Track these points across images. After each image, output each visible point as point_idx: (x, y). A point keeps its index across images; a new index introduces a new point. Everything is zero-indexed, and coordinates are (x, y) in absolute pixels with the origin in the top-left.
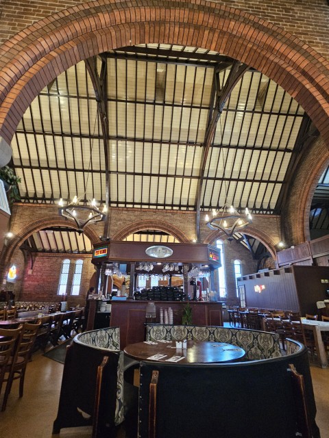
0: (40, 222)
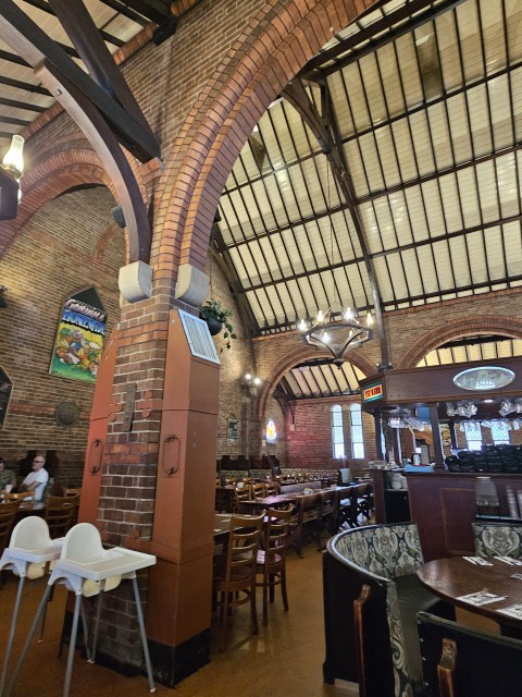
0: (289, 357)
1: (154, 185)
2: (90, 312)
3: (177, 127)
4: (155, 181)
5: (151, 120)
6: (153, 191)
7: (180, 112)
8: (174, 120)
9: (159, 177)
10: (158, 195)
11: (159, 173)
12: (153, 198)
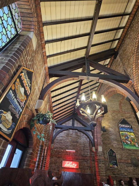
1: (133, 87)
2: (126, 126)
3: (131, 70)
4: (133, 86)
5: (123, 73)
6: (134, 88)
7: (130, 67)
8: (129, 69)
9: (133, 84)
10: (136, 89)
11: (133, 83)
12: (134, 90)
